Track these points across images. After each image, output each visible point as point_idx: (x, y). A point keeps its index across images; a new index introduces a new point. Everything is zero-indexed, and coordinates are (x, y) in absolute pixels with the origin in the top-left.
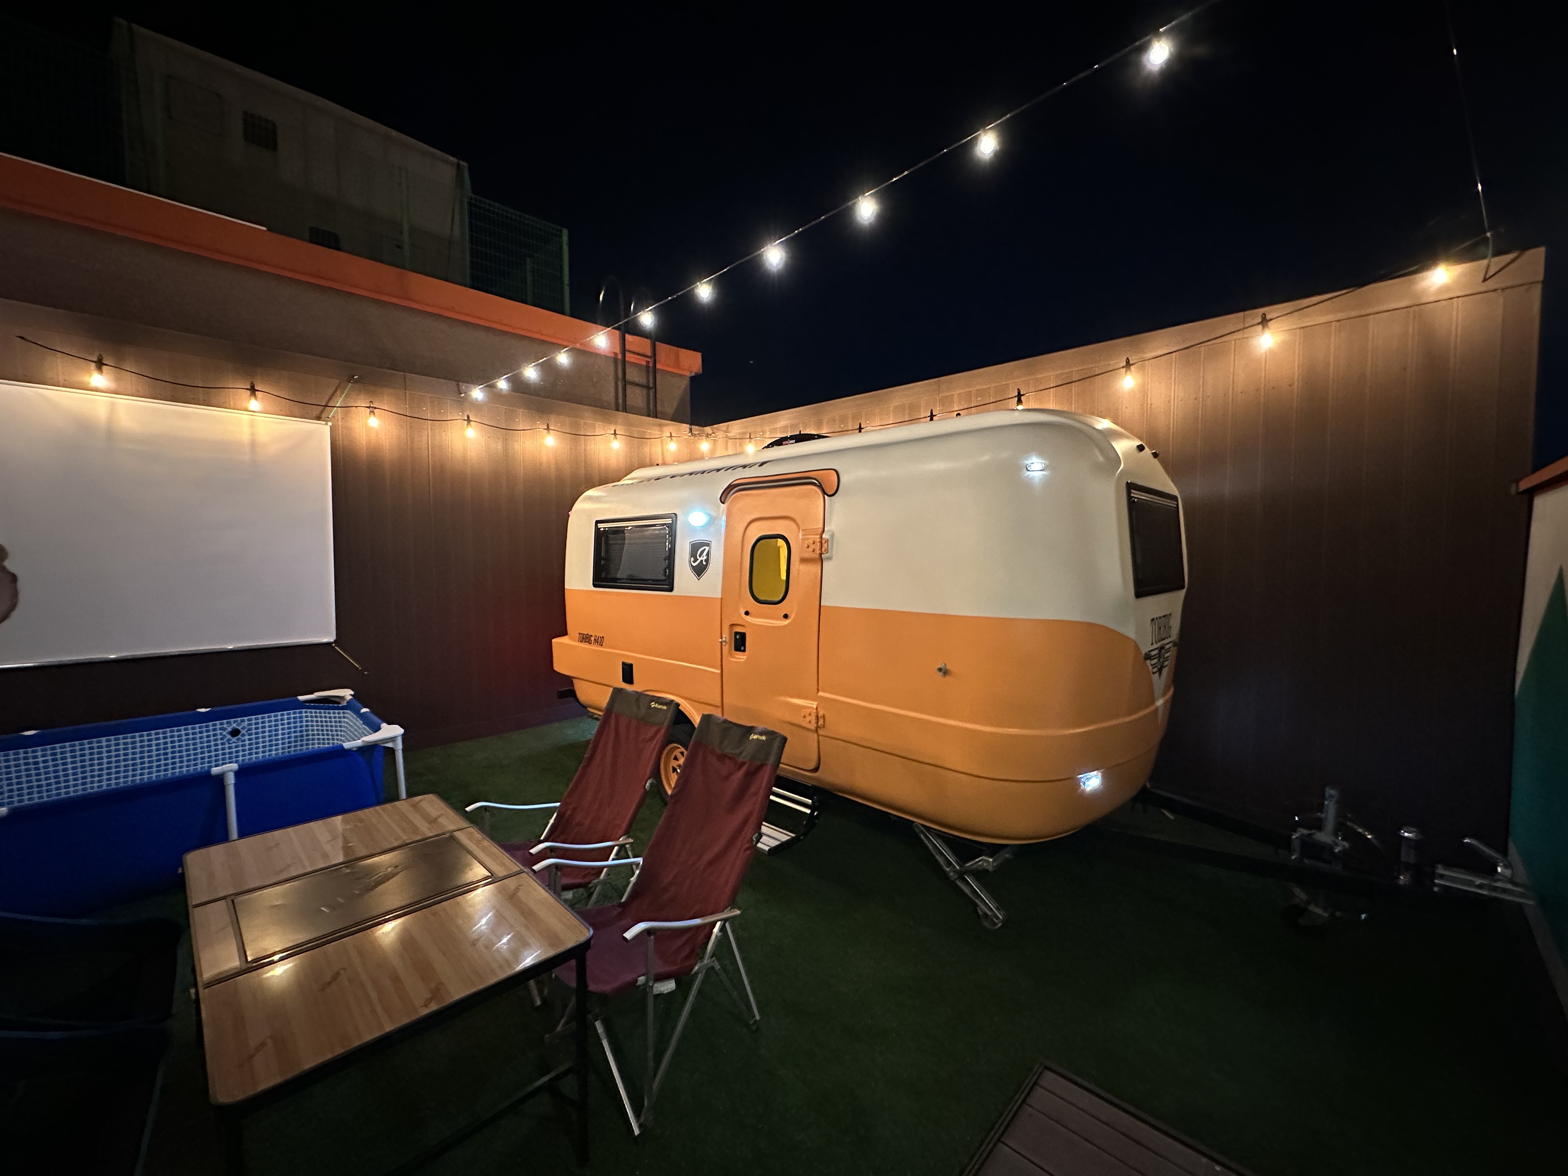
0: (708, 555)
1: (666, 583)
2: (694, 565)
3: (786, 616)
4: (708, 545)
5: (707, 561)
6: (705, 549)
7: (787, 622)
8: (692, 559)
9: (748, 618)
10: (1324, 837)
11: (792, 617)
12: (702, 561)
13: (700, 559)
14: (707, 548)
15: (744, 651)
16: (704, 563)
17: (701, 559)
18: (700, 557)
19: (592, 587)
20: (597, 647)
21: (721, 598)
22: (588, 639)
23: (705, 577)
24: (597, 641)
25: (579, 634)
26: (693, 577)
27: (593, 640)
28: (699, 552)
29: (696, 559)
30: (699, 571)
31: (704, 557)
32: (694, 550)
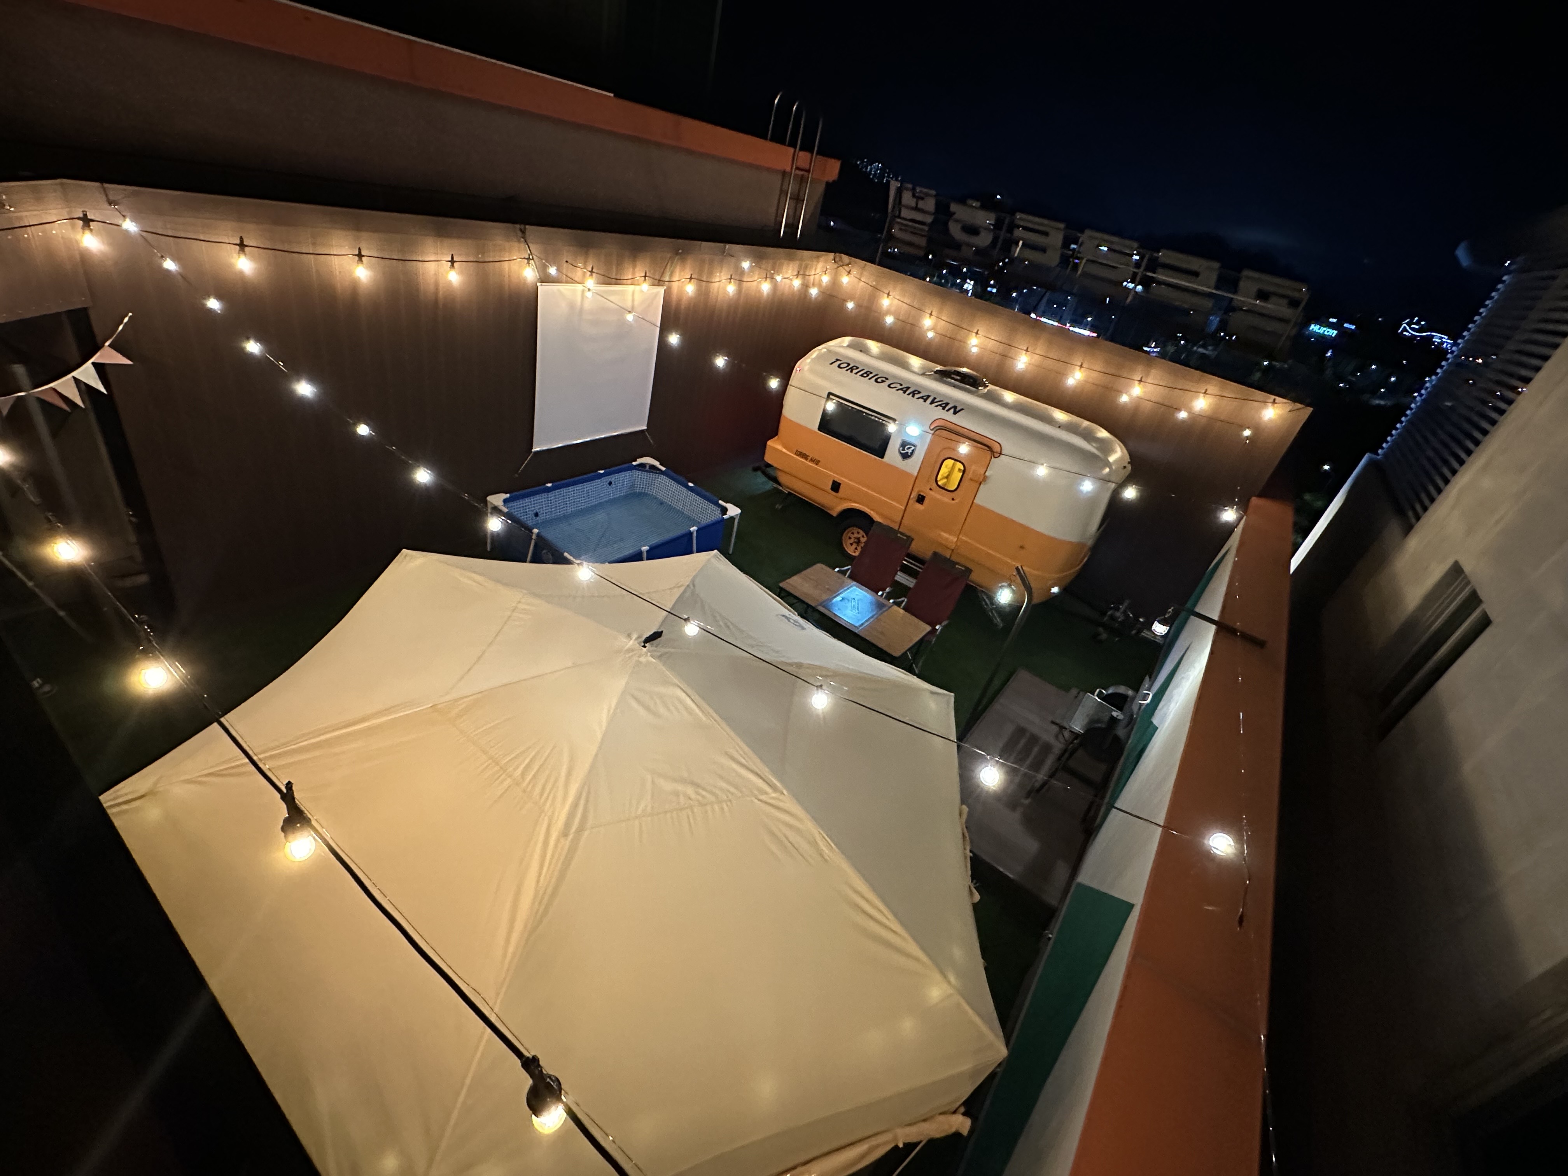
0: (913, 451)
1: (881, 453)
2: (902, 452)
3: (953, 499)
4: (914, 446)
5: (912, 454)
6: (911, 447)
7: (953, 502)
8: (901, 448)
9: (931, 492)
10: (1118, 614)
11: (957, 501)
12: (907, 452)
13: (906, 451)
14: (913, 448)
15: (922, 504)
16: (909, 454)
17: (908, 451)
18: (907, 449)
19: (816, 430)
20: (811, 464)
21: (916, 474)
22: (805, 456)
23: (908, 461)
24: (812, 460)
25: (797, 450)
26: (900, 458)
27: (810, 458)
28: (907, 447)
29: (904, 450)
30: (905, 456)
31: (910, 451)
32: (904, 445)
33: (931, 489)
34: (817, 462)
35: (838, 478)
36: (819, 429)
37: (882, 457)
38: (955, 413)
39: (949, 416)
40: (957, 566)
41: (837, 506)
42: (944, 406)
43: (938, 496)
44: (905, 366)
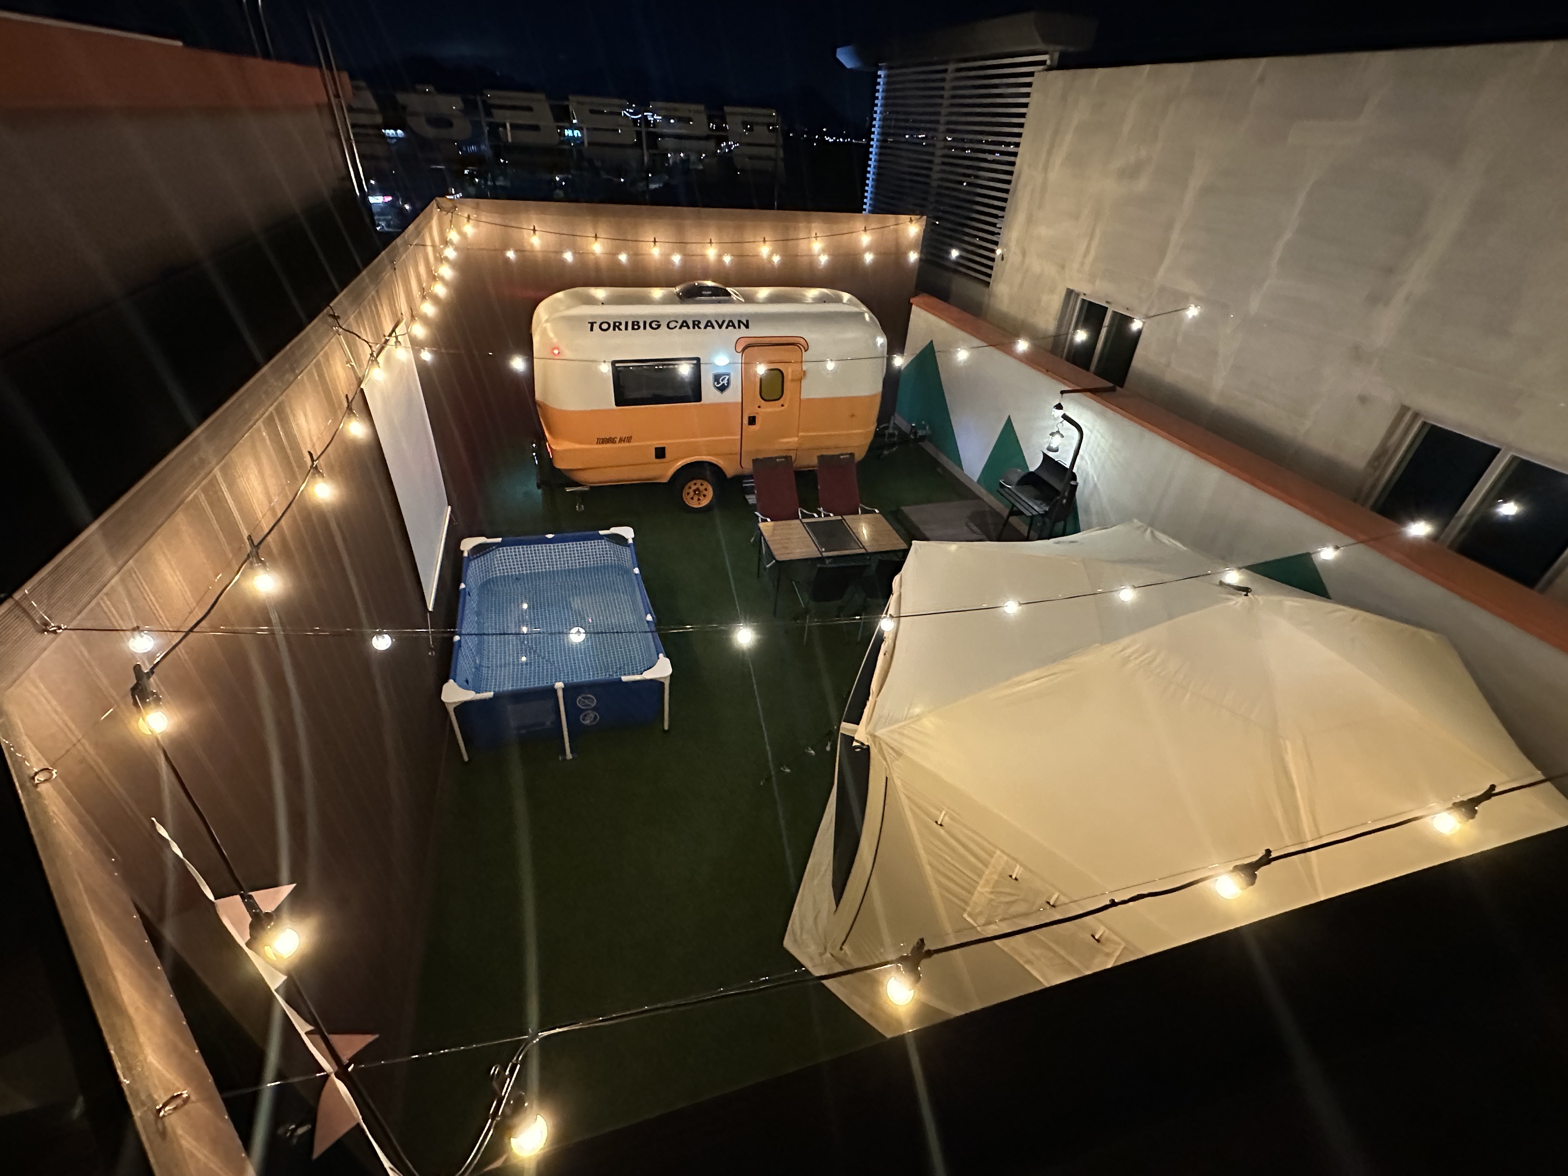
0: (728, 380)
1: (698, 397)
2: (717, 386)
3: (783, 406)
4: (728, 375)
5: (728, 383)
6: (725, 378)
7: (783, 408)
8: (716, 383)
9: (761, 410)
11: (786, 406)
12: (724, 384)
13: (722, 383)
14: (727, 377)
15: (756, 424)
16: (726, 385)
17: (723, 382)
18: (722, 381)
19: (615, 407)
20: (623, 445)
21: (740, 401)
22: (611, 440)
23: (726, 392)
24: (621, 440)
25: (598, 439)
26: (718, 392)
27: (618, 440)
28: (721, 379)
29: (718, 383)
30: (722, 389)
31: (725, 382)
32: (717, 378)
33: (759, 407)
34: (629, 439)
35: (659, 444)
36: (617, 404)
37: (699, 399)
38: (747, 326)
39: (743, 332)
40: (842, 457)
41: (666, 471)
42: (731, 324)
43: (769, 410)
44: (646, 301)
